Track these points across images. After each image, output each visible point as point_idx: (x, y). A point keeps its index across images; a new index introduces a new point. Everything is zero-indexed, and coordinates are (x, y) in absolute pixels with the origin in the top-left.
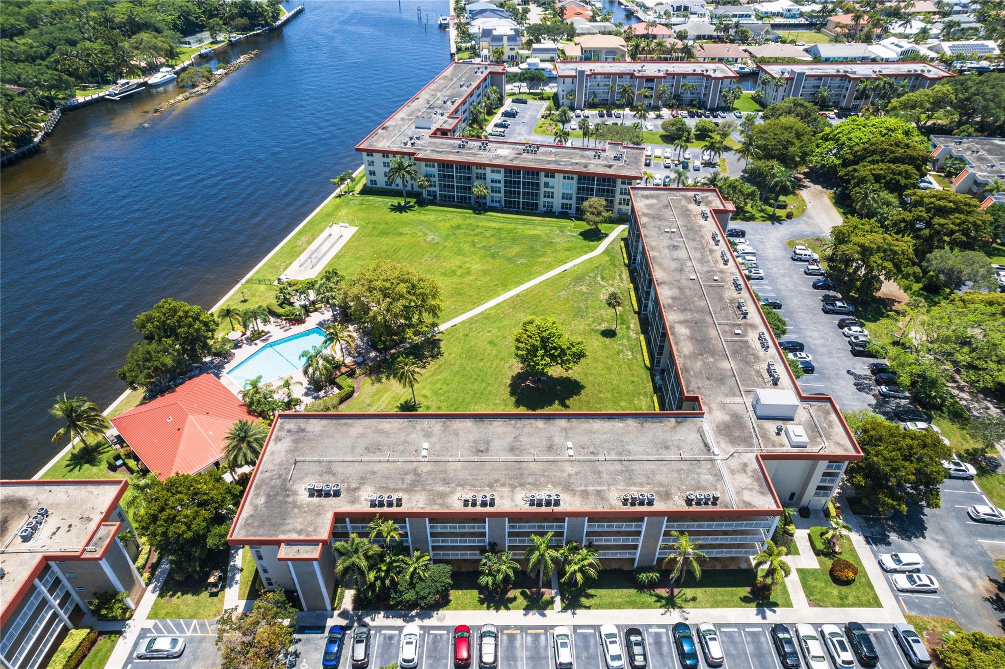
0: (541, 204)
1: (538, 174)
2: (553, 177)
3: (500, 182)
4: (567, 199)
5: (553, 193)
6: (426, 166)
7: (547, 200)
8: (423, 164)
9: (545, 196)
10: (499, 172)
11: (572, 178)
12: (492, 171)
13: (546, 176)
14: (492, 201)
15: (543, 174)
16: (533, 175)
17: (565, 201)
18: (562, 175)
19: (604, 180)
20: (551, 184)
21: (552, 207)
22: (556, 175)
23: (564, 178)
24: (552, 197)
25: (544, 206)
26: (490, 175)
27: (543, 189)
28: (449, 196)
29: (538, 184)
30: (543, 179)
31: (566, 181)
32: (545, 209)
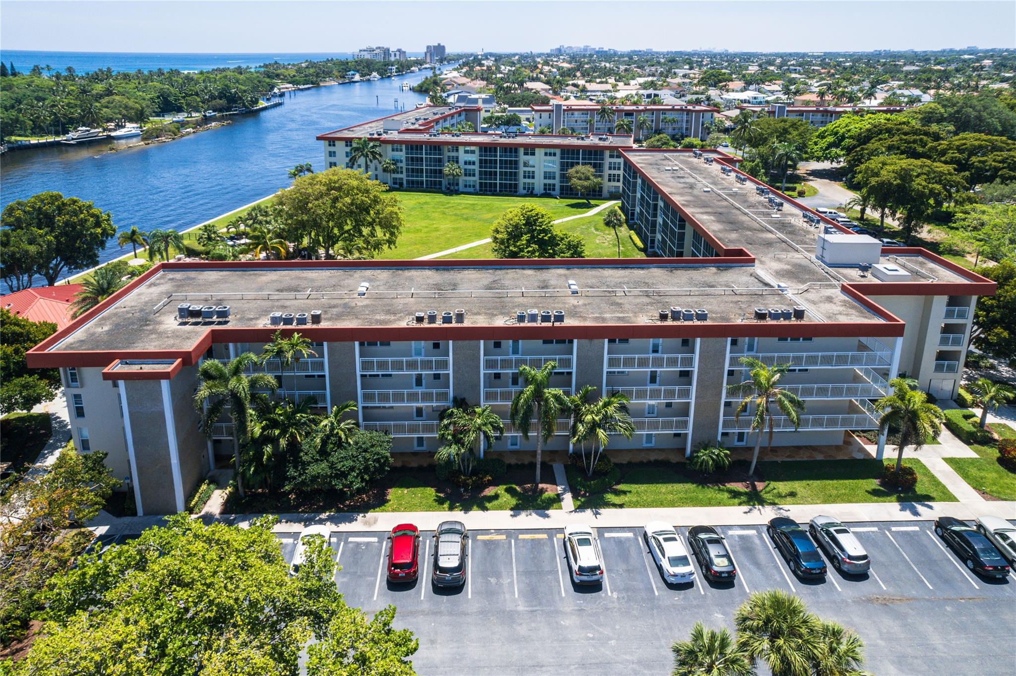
0: (521, 186)
1: (516, 151)
2: (533, 154)
3: (474, 163)
4: (550, 178)
5: (533, 172)
6: (393, 150)
7: (527, 180)
8: (389, 147)
9: (525, 177)
10: (473, 152)
11: (555, 155)
12: (466, 152)
13: (526, 154)
14: (466, 186)
15: (522, 150)
16: (511, 152)
17: (548, 181)
18: (543, 151)
19: (590, 153)
20: (531, 163)
21: (533, 189)
22: (537, 150)
23: (546, 154)
24: (533, 177)
25: (524, 188)
26: (463, 157)
27: (522, 169)
28: (417, 182)
29: (516, 163)
30: (523, 158)
31: (548, 158)
32: (525, 192)
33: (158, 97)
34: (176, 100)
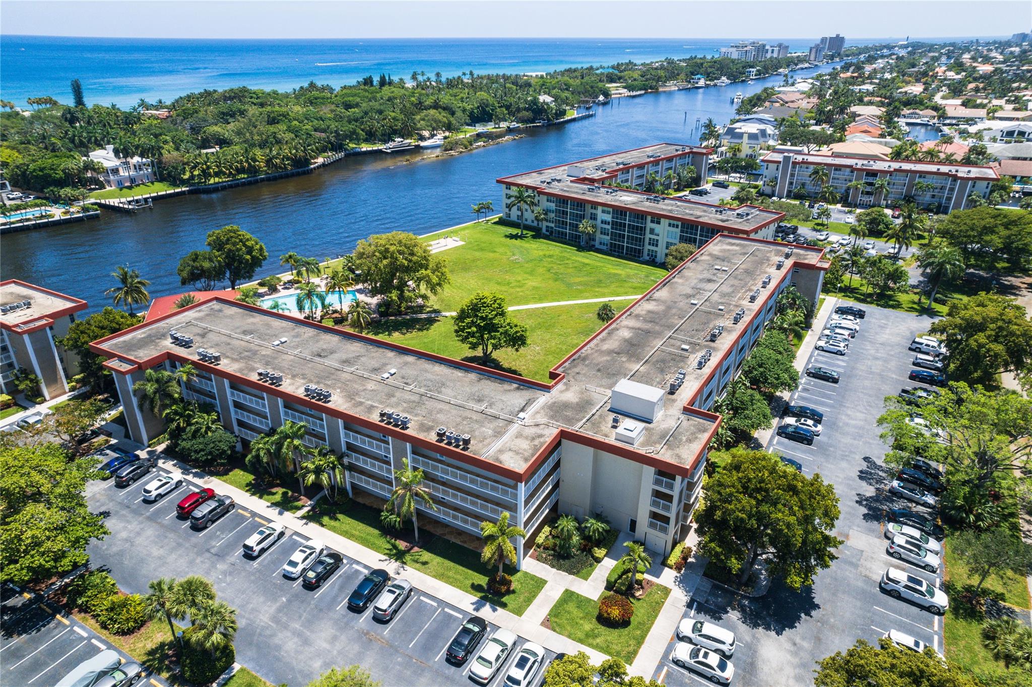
0: (646, 252)
1: (644, 218)
2: (659, 223)
3: (609, 224)
5: (657, 240)
6: (547, 200)
7: (651, 248)
8: (545, 198)
9: (649, 244)
10: (608, 213)
11: (677, 226)
12: (603, 212)
13: (652, 221)
14: (601, 243)
15: (649, 218)
16: (639, 218)
18: (667, 221)
20: (656, 231)
21: (656, 256)
22: (662, 220)
23: (670, 224)
24: (657, 246)
25: (648, 255)
26: (601, 216)
27: (648, 236)
28: (562, 233)
29: (643, 229)
30: (650, 225)
31: (671, 229)
32: (648, 258)
33: (478, 107)
34: (492, 110)
